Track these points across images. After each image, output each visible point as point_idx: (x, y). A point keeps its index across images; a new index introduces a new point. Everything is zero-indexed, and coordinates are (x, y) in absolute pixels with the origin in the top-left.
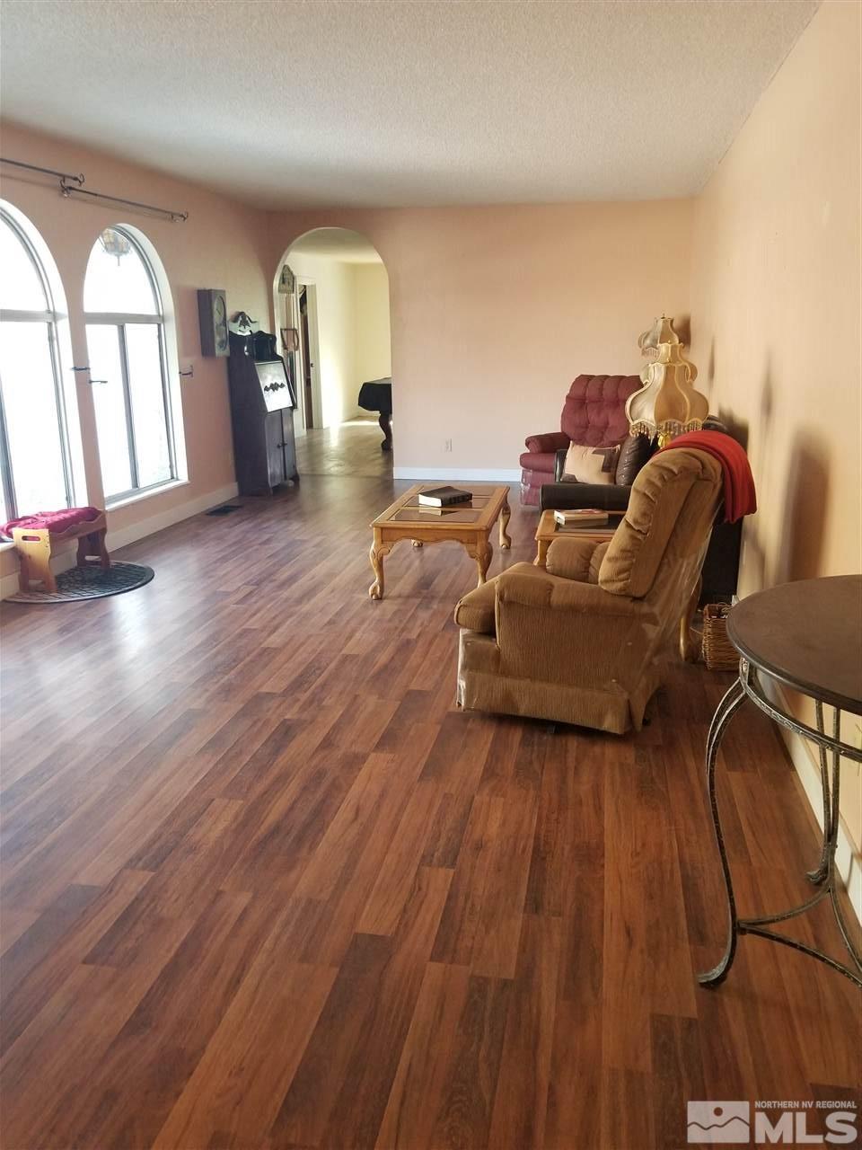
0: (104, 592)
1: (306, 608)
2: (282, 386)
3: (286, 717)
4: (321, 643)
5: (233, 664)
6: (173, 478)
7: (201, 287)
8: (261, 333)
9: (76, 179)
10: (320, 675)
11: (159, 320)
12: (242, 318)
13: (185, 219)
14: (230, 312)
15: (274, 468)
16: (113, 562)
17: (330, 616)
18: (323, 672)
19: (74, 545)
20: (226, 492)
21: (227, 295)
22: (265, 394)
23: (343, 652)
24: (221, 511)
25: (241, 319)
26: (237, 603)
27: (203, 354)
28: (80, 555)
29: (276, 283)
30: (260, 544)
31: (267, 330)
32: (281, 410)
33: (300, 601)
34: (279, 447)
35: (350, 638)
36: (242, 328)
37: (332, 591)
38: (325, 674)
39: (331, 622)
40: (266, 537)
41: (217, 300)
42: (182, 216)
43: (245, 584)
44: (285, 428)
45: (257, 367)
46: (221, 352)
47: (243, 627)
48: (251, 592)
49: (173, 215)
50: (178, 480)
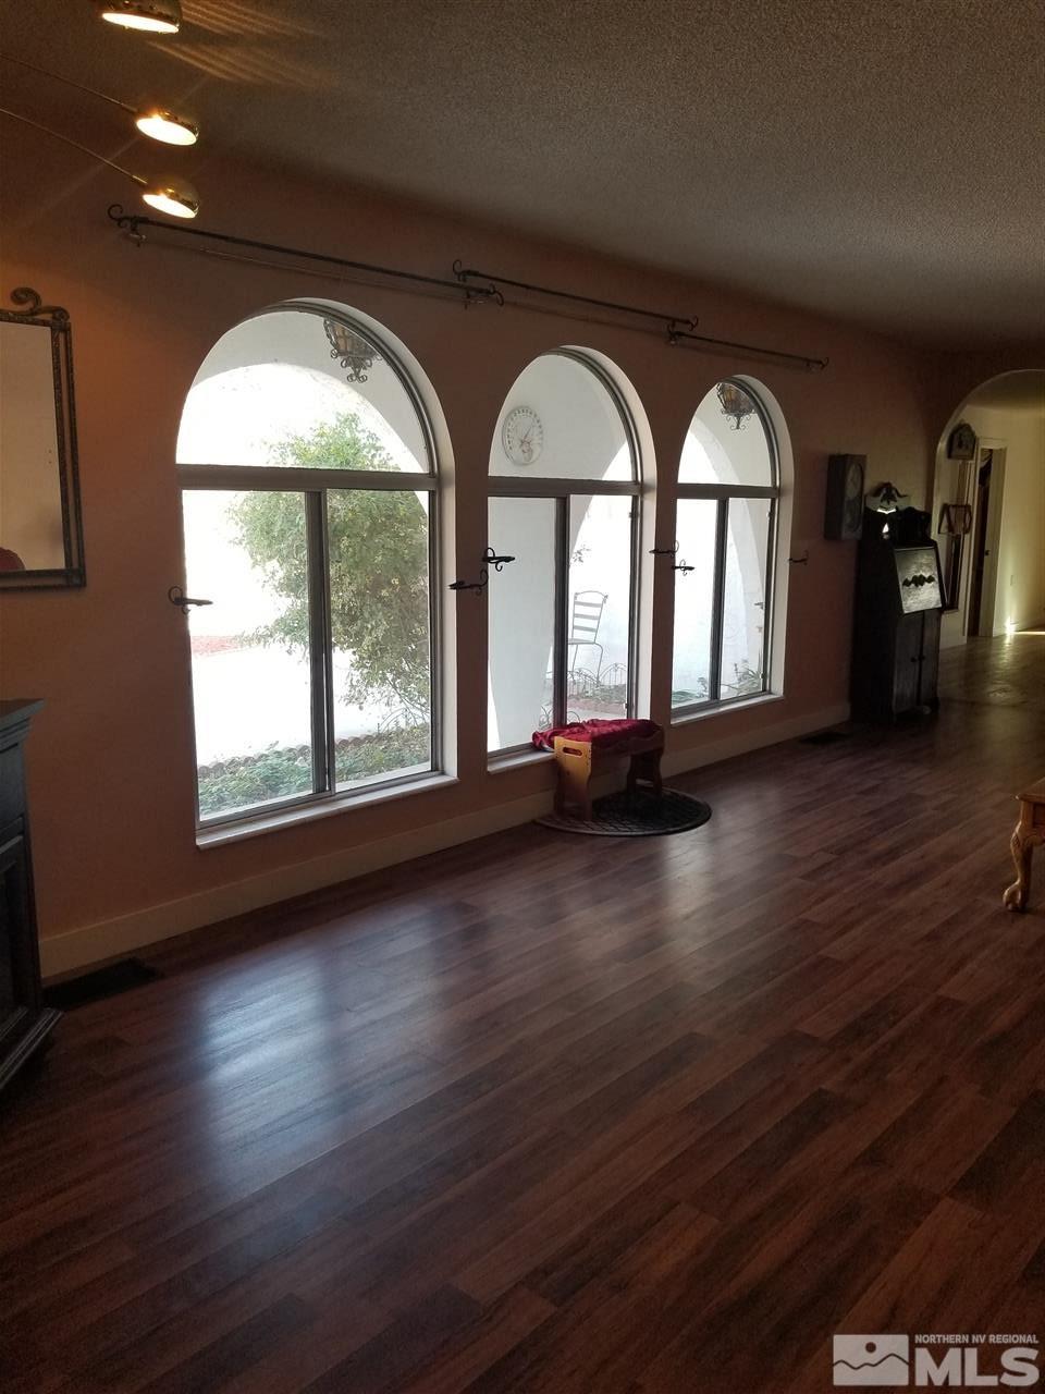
0: (644, 829)
1: (901, 903)
2: (930, 580)
3: (823, 1087)
4: (910, 967)
5: (771, 973)
6: (764, 690)
7: (835, 451)
8: (911, 510)
9: (688, 322)
10: (894, 1023)
11: (773, 493)
12: (887, 492)
13: (824, 366)
14: (869, 484)
15: (903, 685)
16: (667, 791)
17: (934, 926)
18: (900, 1020)
19: (626, 763)
20: (833, 714)
21: (869, 460)
22: (903, 590)
23: (941, 992)
24: (821, 740)
25: (884, 492)
26: (803, 877)
27: (825, 537)
28: (632, 776)
29: (942, 445)
30: (862, 793)
31: (919, 506)
32: (923, 611)
33: (893, 890)
34: (913, 660)
35: (955, 970)
36: (885, 503)
37: (947, 884)
38: (903, 1023)
39: (933, 937)
40: (871, 783)
41: (853, 467)
42: (821, 362)
43: (823, 850)
44: (927, 634)
45: (896, 555)
46: (850, 533)
47: (801, 917)
48: (829, 864)
49: (808, 361)
50: (770, 693)
